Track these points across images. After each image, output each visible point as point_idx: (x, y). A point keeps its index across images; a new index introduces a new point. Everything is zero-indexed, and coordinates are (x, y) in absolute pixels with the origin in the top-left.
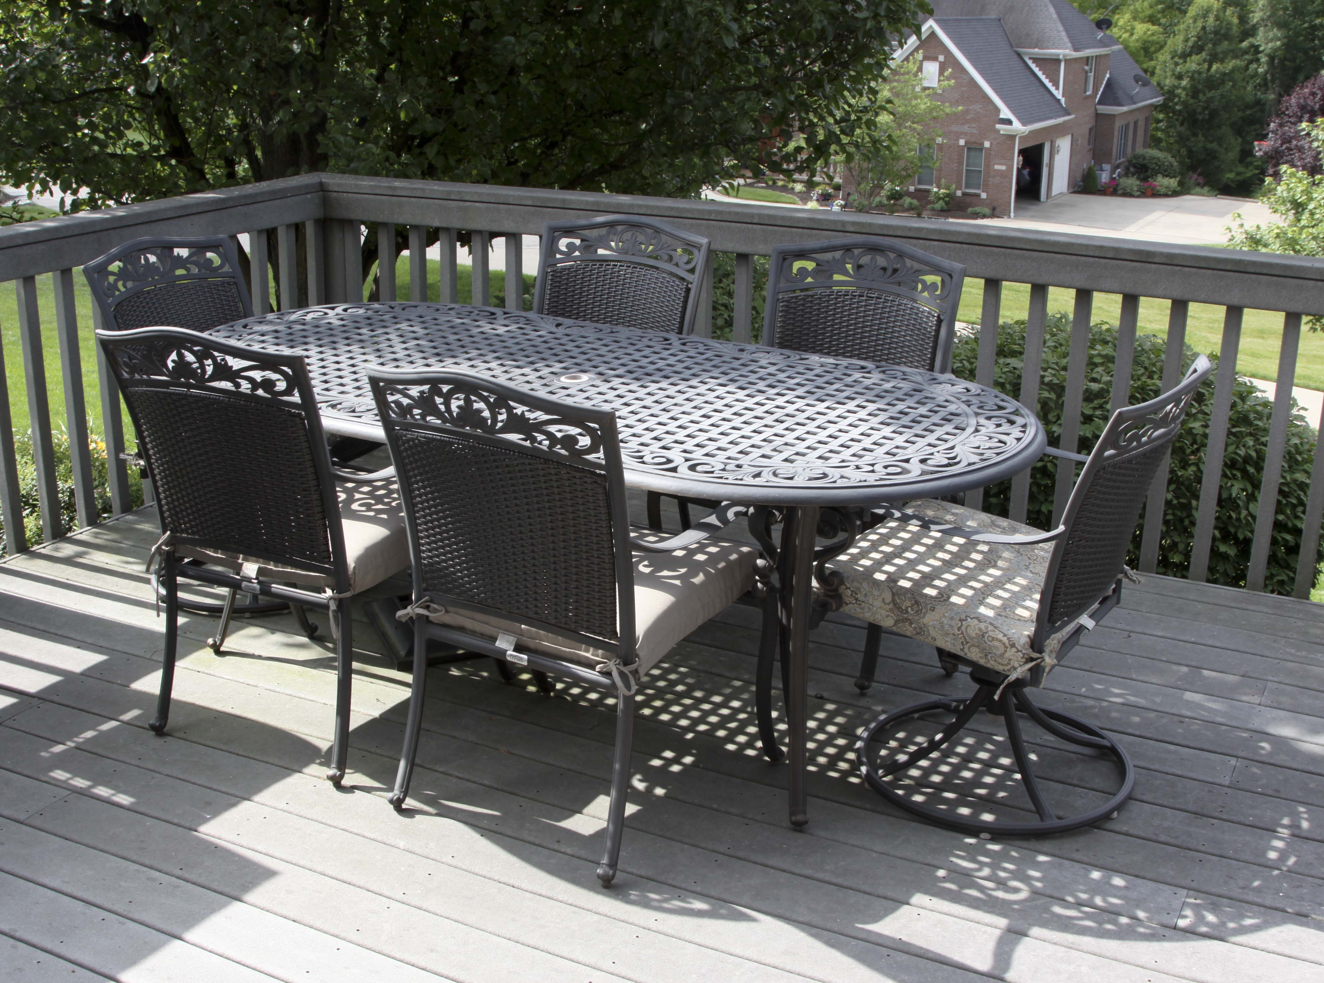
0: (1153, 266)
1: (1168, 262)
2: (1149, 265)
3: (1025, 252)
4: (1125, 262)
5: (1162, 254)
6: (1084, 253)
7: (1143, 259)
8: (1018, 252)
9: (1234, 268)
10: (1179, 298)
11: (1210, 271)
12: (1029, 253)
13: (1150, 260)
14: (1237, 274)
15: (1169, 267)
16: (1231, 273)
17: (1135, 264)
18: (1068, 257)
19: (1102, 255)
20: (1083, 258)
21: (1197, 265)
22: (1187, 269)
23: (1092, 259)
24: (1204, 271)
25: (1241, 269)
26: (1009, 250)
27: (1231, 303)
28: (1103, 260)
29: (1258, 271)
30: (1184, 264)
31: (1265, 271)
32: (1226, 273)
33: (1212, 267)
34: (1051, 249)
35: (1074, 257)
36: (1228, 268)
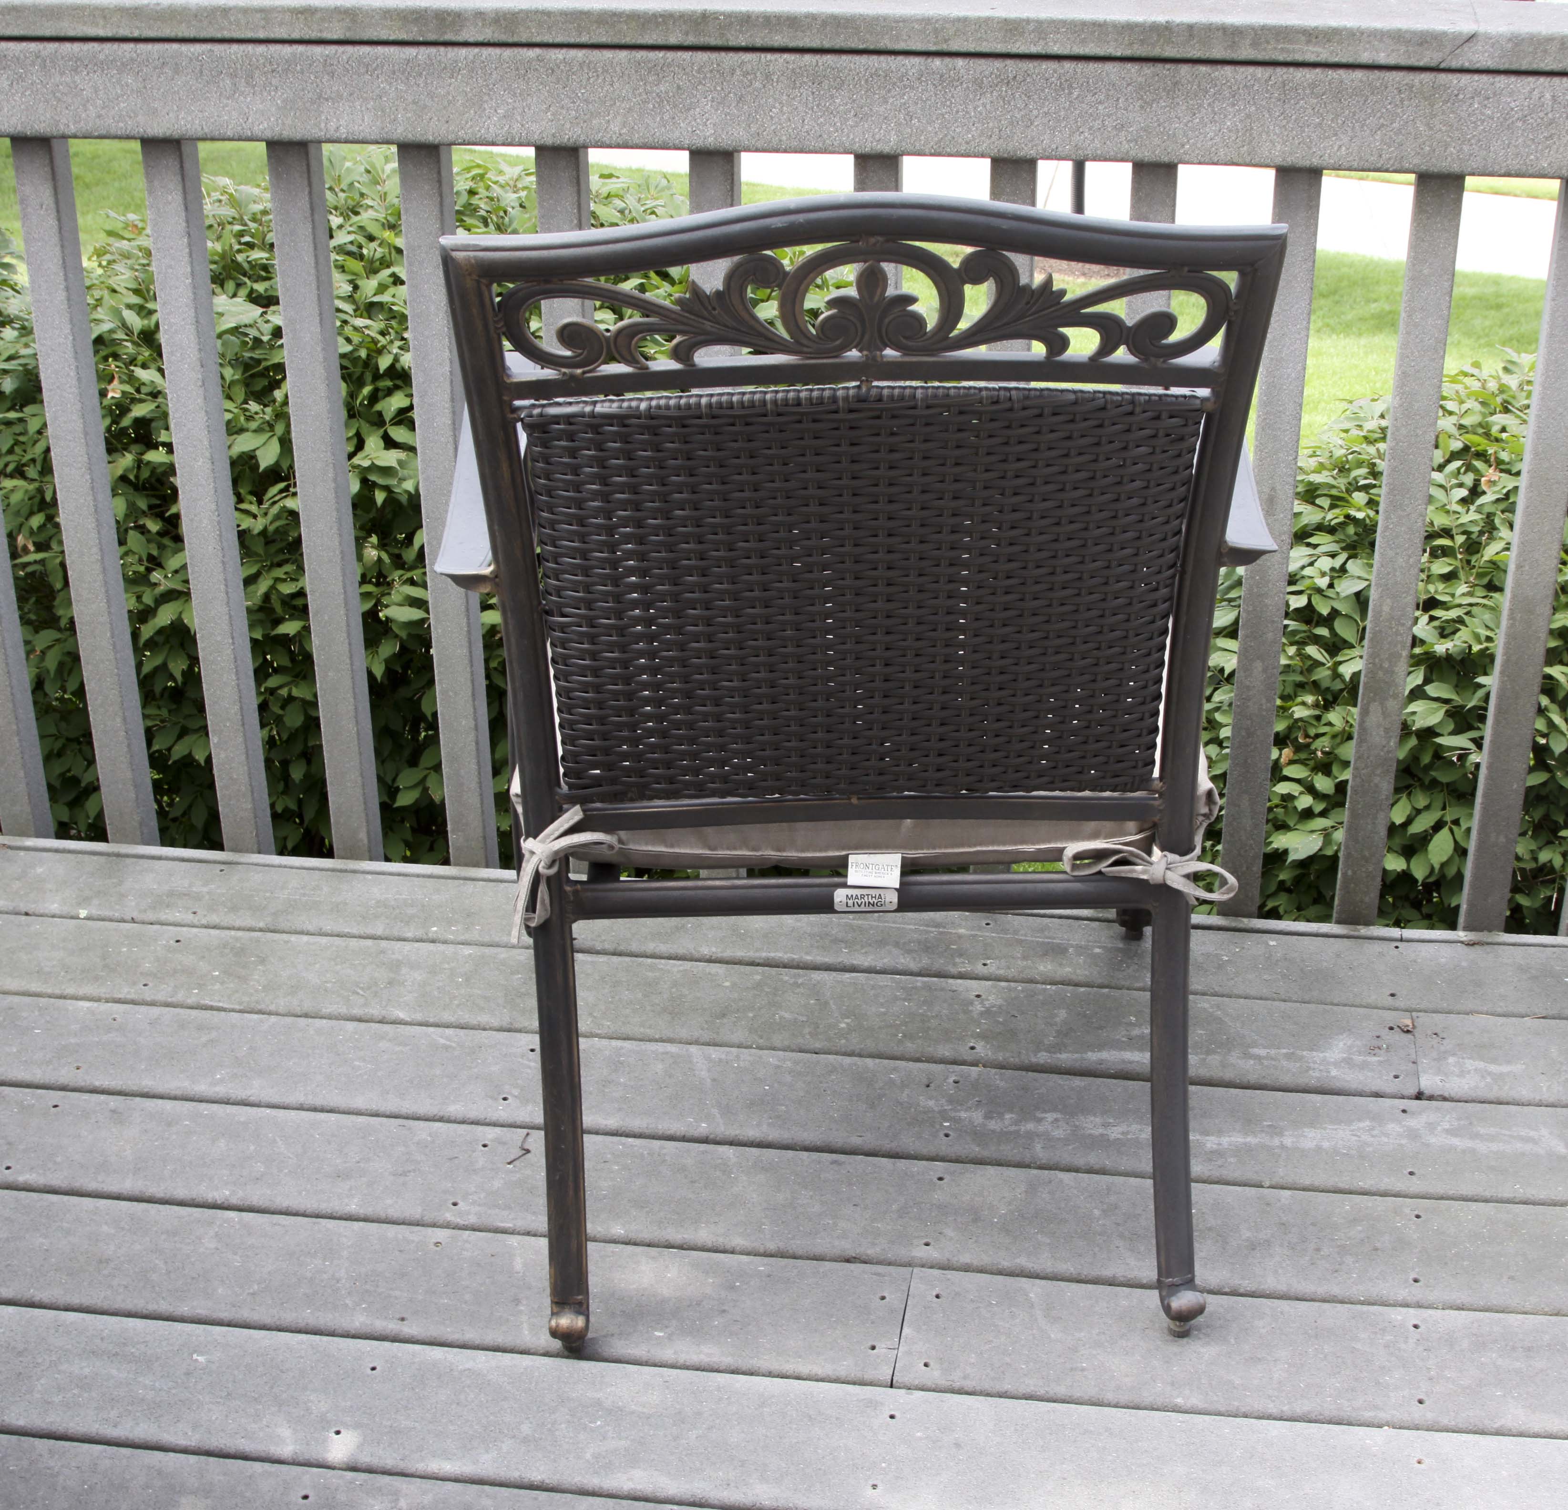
0: (463, 51)
1: (504, 38)
2: (452, 53)
3: (96, 46)
4: (380, 49)
5: (479, 14)
6: (261, 35)
7: (432, 37)
8: (76, 47)
9: (691, 40)
10: (549, 141)
11: (623, 54)
12: (107, 46)
13: (449, 37)
14: (702, 57)
15: (508, 52)
16: (687, 55)
17: (411, 51)
18: (218, 48)
19: (314, 35)
20: (261, 49)
21: (584, 39)
22: (558, 54)
23: (287, 50)
24: (608, 54)
25: (713, 42)
26: (52, 46)
27: (699, 143)
28: (318, 50)
29: (759, 43)
30: (548, 39)
31: (778, 40)
32: (670, 55)
33: (628, 40)
34: (167, 32)
35: (235, 47)
36: (673, 40)
